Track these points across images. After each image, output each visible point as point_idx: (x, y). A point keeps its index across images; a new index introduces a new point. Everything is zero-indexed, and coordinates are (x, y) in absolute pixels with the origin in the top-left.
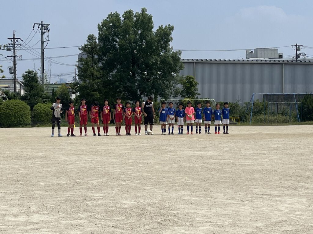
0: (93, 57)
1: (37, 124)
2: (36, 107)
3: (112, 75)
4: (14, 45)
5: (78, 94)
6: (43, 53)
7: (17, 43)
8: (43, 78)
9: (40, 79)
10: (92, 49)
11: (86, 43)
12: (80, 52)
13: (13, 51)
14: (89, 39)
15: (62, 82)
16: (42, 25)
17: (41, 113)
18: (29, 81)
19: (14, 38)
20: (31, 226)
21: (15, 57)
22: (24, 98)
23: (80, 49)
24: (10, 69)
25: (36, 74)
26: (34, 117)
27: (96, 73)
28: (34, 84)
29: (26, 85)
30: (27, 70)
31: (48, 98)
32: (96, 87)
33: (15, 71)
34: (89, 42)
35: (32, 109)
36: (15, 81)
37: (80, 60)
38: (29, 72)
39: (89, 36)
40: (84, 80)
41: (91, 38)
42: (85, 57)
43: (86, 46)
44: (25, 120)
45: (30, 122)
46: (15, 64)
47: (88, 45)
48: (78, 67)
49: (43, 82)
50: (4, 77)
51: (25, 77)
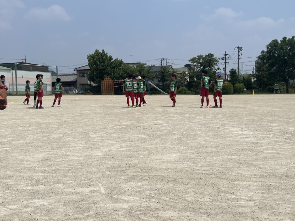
0: (263, 61)
1: (236, 93)
2: (235, 85)
3: (273, 70)
4: (225, 57)
5: (255, 79)
6: (239, 60)
7: (227, 56)
8: (239, 72)
9: (237, 72)
10: (263, 57)
11: (260, 55)
12: (257, 59)
13: (225, 60)
14: (262, 53)
15: (248, 74)
16: (239, 47)
17: (238, 88)
18: (232, 74)
19: (225, 55)
20: (245, 136)
21: (226, 63)
22: (230, 81)
23: (257, 58)
24: (223, 68)
25: (236, 70)
26: (235, 90)
27: (265, 69)
28: (235, 75)
29: (230, 76)
30: (232, 69)
31: (241, 81)
32: (265, 76)
33: (226, 69)
34: (262, 54)
35: (233, 86)
36: (225, 74)
37: (257, 63)
38: (233, 70)
39: (262, 51)
40: (259, 72)
41: (263, 52)
42: (260, 61)
43: (260, 56)
44: (230, 91)
45: (233, 92)
46: (226, 66)
47: (261, 55)
48: (255, 66)
49: (239, 74)
50: (221, 72)
51: (230, 72)
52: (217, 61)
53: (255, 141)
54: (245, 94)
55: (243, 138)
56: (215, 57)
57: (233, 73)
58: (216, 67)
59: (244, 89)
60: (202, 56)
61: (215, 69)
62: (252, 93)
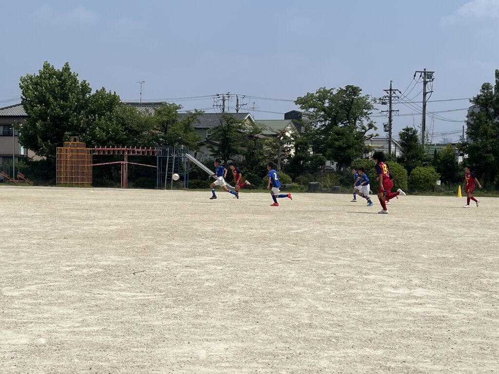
0: (487, 110)
2: (414, 171)
4: (390, 97)
5: (466, 156)
6: (424, 106)
7: (394, 95)
8: (423, 137)
9: (420, 138)
10: (487, 101)
12: (471, 105)
14: (483, 88)
15: (446, 143)
16: (425, 73)
19: (391, 90)
21: (391, 111)
22: (400, 160)
23: (471, 101)
25: (415, 132)
28: (413, 144)
29: (402, 145)
30: (405, 127)
31: (429, 161)
32: (490, 148)
33: (390, 128)
34: (482, 93)
35: (409, 174)
36: (390, 141)
37: (471, 114)
38: (408, 130)
41: (486, 87)
42: (477, 110)
43: (478, 97)
48: (468, 123)
50: (377, 135)
51: (402, 135)
52: (369, 107)
53: (436, 312)
54: (439, 195)
55: (409, 305)
56: (362, 94)
57: (409, 139)
58: (366, 123)
59: (435, 181)
60: (329, 91)
61: (363, 128)
62: (455, 194)
